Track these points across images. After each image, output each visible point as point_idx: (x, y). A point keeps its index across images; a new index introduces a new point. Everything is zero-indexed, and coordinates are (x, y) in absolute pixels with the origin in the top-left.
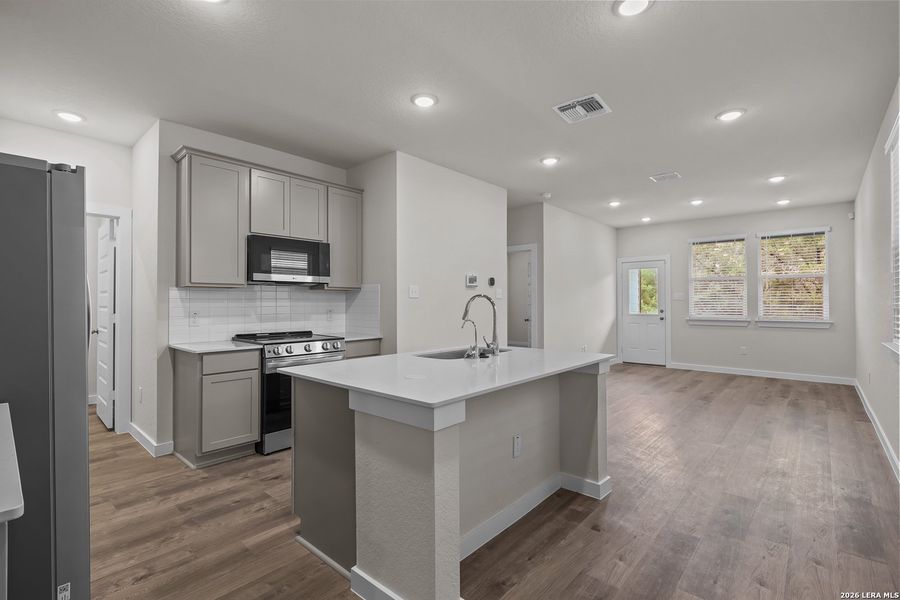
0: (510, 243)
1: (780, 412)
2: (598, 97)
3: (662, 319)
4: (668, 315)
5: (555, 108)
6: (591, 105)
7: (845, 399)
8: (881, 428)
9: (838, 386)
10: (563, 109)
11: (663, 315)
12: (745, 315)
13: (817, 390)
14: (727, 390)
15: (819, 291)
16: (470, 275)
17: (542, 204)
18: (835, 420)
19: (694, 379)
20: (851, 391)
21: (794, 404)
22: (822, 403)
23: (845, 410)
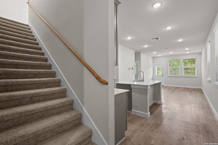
0: (135, 61)
1: (188, 93)
2: (159, 38)
3: (163, 76)
4: (164, 75)
5: (151, 39)
6: (157, 39)
7: (200, 91)
8: (206, 96)
9: (198, 89)
10: (152, 39)
11: (163, 75)
12: (180, 75)
13: (194, 90)
14: (177, 90)
15: (194, 70)
16: (129, 67)
17: (140, 53)
18: (198, 94)
19: (170, 88)
20: (201, 90)
21: (190, 92)
22: (195, 91)
23: (199, 92)
